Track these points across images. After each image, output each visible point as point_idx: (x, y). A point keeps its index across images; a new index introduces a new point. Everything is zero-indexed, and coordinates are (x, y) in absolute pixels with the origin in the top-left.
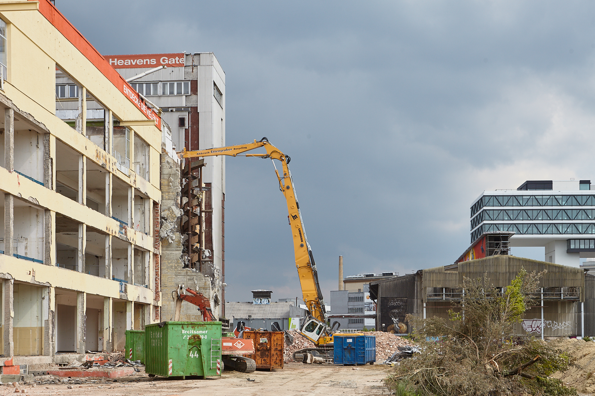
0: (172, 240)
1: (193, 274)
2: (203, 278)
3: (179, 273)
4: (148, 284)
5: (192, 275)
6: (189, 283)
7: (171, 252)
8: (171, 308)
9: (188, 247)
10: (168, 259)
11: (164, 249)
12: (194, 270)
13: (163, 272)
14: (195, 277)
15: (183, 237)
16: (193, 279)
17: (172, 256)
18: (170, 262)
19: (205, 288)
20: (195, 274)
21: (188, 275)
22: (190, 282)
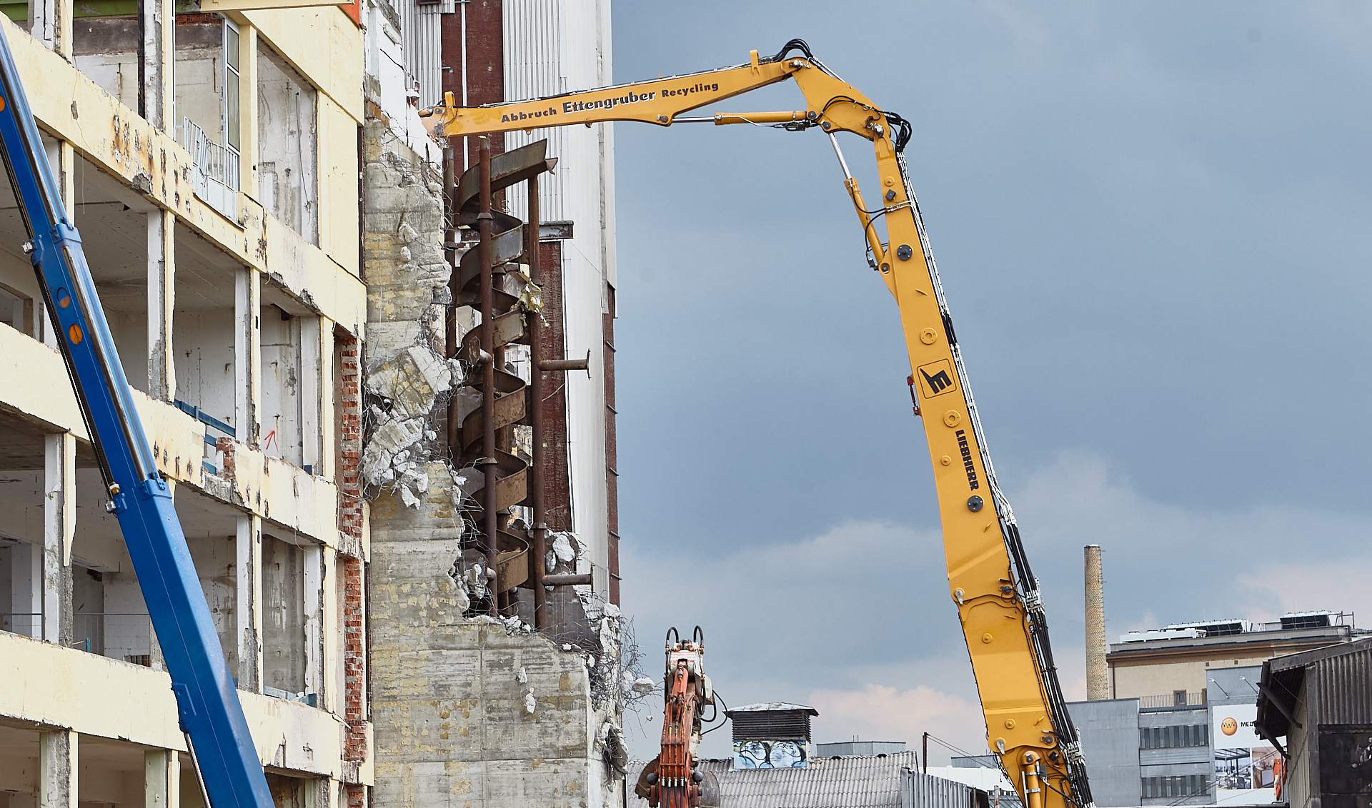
0: (416, 493)
1: (510, 641)
2: (556, 659)
3: (447, 637)
4: (317, 690)
5: (506, 647)
6: (493, 679)
7: (410, 546)
8: (417, 792)
9: (482, 523)
10: (399, 578)
11: (383, 534)
12: (514, 621)
13: (377, 634)
14: (517, 652)
15: (461, 480)
16: (509, 664)
17: (416, 565)
18: (406, 589)
19: (563, 702)
20: (519, 641)
21: (488, 647)
22: (499, 677)
